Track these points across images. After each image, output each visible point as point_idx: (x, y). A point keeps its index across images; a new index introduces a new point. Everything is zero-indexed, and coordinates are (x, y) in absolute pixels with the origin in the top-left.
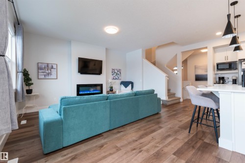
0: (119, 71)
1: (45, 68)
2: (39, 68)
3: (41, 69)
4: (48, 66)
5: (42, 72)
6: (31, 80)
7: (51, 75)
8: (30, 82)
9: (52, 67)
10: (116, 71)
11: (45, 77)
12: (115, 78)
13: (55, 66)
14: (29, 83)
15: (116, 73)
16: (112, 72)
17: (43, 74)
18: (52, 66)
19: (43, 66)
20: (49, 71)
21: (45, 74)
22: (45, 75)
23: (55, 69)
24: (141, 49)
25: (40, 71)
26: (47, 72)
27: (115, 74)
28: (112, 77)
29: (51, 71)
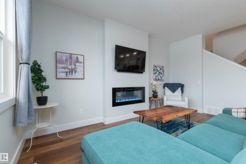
0: (162, 68)
1: (66, 60)
2: (57, 61)
3: (61, 62)
4: (71, 58)
5: (63, 68)
6: (45, 80)
7: (75, 72)
8: (44, 84)
9: (77, 61)
10: (159, 69)
11: (66, 75)
12: (157, 79)
13: (81, 59)
14: (42, 87)
15: (159, 71)
16: (154, 70)
17: (64, 70)
18: (77, 58)
19: (64, 58)
20: (73, 66)
21: (66, 70)
22: (67, 73)
23: (81, 62)
24: (201, 35)
25: (59, 66)
26: (70, 67)
27: (158, 73)
28: (154, 76)
29: (75, 65)
